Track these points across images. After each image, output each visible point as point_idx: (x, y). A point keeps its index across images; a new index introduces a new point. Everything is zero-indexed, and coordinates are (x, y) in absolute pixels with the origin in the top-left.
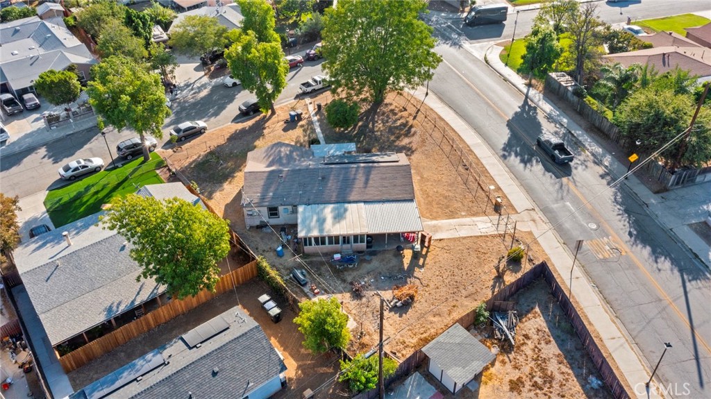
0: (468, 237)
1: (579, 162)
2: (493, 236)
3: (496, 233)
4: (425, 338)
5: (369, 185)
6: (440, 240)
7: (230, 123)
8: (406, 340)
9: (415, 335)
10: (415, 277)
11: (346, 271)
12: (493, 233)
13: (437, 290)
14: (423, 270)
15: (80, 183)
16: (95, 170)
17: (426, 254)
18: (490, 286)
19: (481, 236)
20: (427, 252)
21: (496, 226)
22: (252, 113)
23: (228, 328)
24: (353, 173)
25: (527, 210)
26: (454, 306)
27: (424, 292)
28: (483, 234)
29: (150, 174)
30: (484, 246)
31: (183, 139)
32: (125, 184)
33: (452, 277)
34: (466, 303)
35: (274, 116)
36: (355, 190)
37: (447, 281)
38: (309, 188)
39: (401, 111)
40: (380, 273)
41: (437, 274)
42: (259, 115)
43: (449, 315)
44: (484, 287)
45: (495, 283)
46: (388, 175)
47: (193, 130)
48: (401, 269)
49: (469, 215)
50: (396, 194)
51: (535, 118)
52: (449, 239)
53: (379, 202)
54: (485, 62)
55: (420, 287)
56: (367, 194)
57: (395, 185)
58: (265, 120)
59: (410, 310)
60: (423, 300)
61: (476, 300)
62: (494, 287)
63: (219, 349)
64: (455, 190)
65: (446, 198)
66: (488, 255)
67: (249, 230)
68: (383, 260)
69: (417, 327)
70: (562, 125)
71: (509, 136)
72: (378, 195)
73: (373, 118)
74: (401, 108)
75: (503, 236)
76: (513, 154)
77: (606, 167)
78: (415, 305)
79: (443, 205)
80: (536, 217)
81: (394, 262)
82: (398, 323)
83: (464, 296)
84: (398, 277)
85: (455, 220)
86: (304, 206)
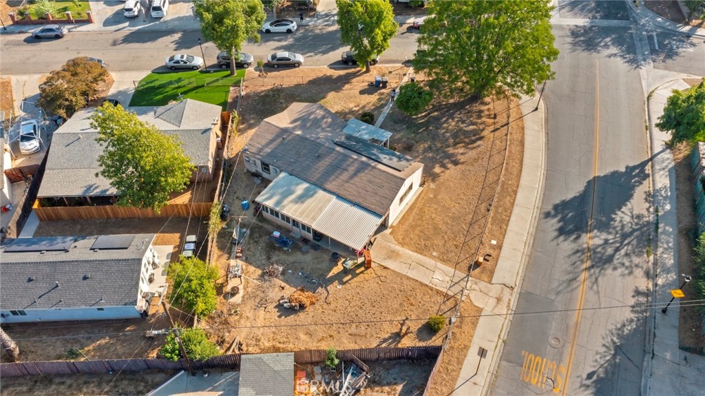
0: (413, 279)
1: (627, 264)
2: (438, 292)
3: (445, 290)
4: (279, 348)
5: (352, 181)
6: (385, 268)
7: (326, 67)
8: (262, 340)
9: (274, 340)
10: (327, 290)
11: (279, 250)
12: (441, 289)
13: (333, 313)
14: (340, 287)
15: (174, 75)
16: (193, 68)
17: (358, 274)
18: (382, 338)
19: (427, 286)
20: (362, 272)
21: (453, 283)
22: (350, 64)
23: (127, 248)
24: (348, 163)
25: (505, 285)
26: (331, 336)
27: (320, 308)
28: (430, 285)
29: (224, 89)
30: (419, 297)
31: (276, 66)
32: (200, 90)
33: (358, 309)
34: (344, 340)
35: (367, 74)
36: (338, 180)
37: (349, 309)
38: (301, 160)
39: (489, 116)
40: (303, 269)
41: (349, 298)
42: (355, 68)
43: (319, 341)
44: (375, 336)
45: (390, 338)
46: (377, 180)
47: (287, 62)
48: (323, 275)
49: (439, 258)
50: (371, 202)
51: (633, 188)
52: (393, 271)
53: (350, 202)
54: (646, 96)
55: (321, 302)
56: (345, 189)
57: (376, 194)
58: (355, 75)
59: (292, 316)
60: (311, 314)
61: (356, 343)
62: (385, 340)
63: (102, 261)
64: (452, 226)
65: (435, 228)
66: (413, 308)
67: (244, 173)
68: (317, 258)
69: (283, 334)
70: (657, 211)
71: (578, 194)
72: (354, 195)
73: (453, 114)
74: (493, 112)
75: (447, 297)
76: (560, 216)
77: (656, 285)
78: (301, 314)
79: (425, 234)
80: (506, 299)
81: (325, 265)
82: (271, 321)
83: (350, 332)
84: (313, 281)
85: (420, 256)
86: (287, 174)
